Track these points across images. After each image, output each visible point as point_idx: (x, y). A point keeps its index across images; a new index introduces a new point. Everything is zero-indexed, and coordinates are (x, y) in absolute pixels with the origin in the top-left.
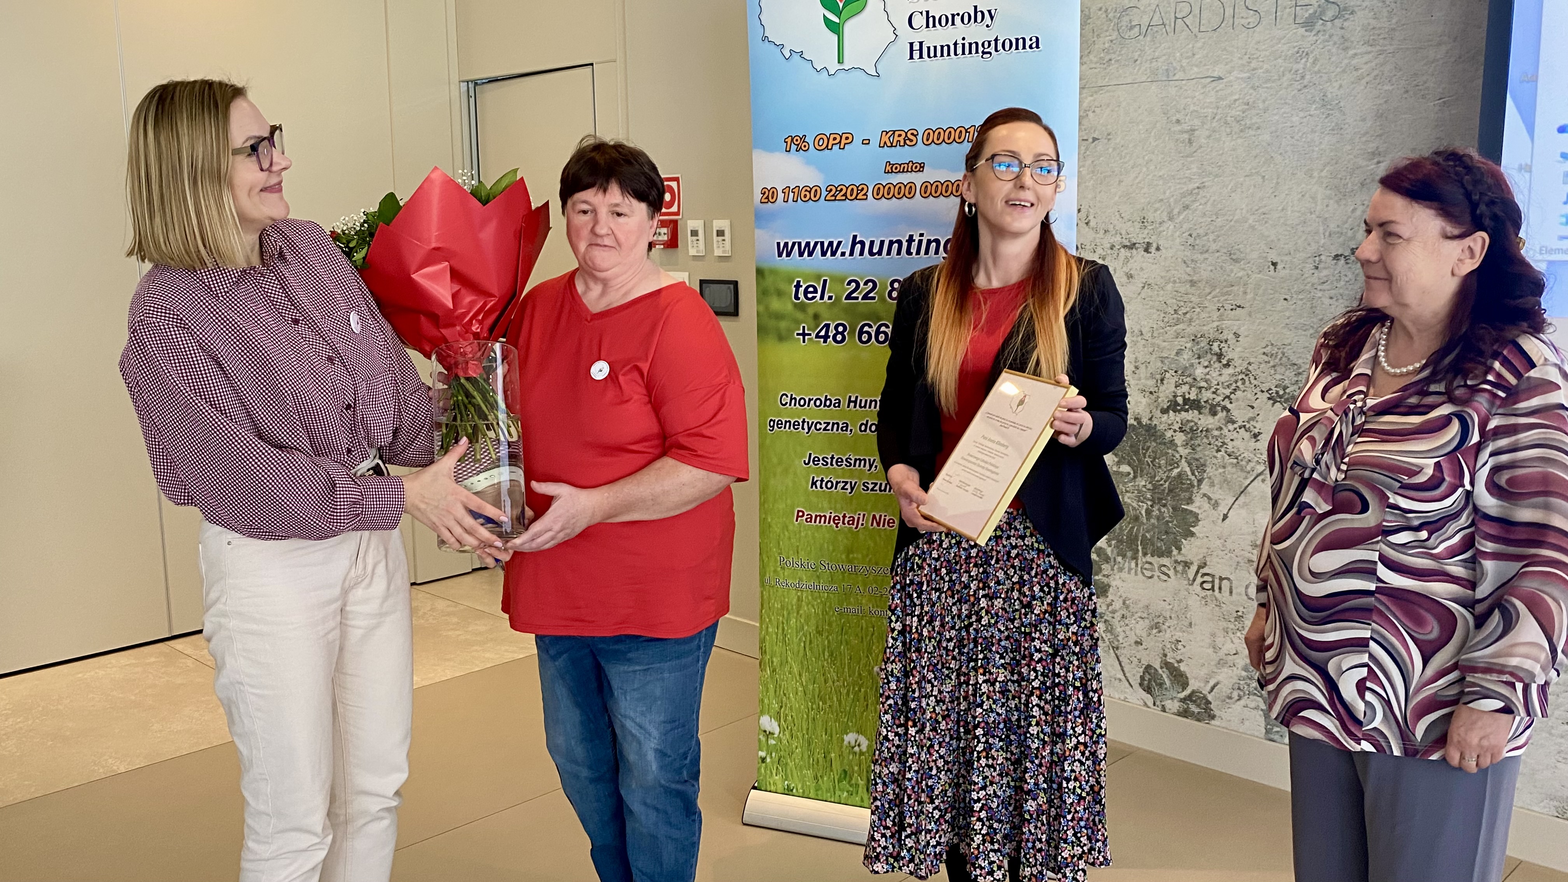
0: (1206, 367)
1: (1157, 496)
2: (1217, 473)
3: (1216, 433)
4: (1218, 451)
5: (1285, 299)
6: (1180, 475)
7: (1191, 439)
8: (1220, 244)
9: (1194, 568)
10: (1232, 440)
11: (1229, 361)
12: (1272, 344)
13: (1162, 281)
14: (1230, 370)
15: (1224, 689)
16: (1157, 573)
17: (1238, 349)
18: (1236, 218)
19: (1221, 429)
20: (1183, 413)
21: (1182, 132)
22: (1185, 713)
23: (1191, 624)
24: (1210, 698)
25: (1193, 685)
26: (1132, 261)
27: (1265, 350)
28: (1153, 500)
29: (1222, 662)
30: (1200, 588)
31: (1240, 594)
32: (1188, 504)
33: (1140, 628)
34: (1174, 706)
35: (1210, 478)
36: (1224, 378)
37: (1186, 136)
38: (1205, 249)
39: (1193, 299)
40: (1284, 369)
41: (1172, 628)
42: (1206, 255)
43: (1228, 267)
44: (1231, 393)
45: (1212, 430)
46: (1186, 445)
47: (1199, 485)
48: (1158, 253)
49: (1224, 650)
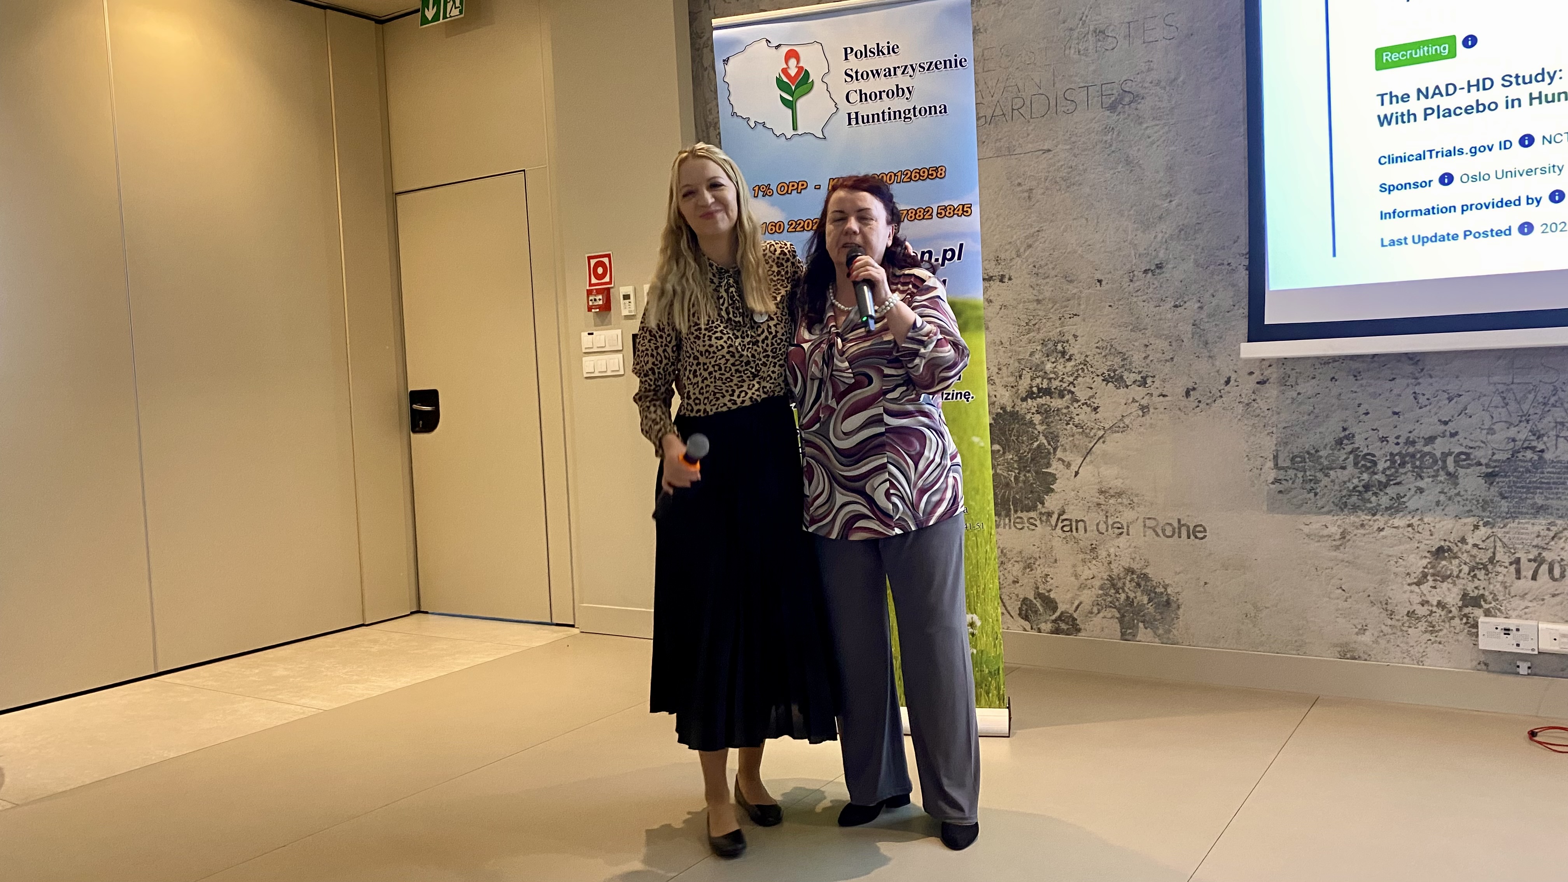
0: (1053, 363)
1: (1022, 465)
2: (1068, 441)
3: (1065, 411)
4: (1068, 424)
5: (1110, 306)
6: (1039, 446)
7: (1046, 418)
8: (1058, 270)
9: (1055, 516)
10: (1077, 415)
11: (1071, 356)
12: (1102, 340)
13: (1015, 302)
14: (1072, 363)
15: (1086, 607)
16: (1027, 525)
17: (1077, 347)
18: (1068, 250)
19: (1068, 407)
20: (1038, 399)
21: (1023, 191)
22: (1057, 631)
23: (1056, 561)
24: (1075, 615)
25: (1062, 607)
26: (990, 290)
27: (1098, 345)
28: (1019, 469)
29: (1083, 586)
30: (1060, 531)
31: (1093, 531)
32: (1047, 468)
33: (1016, 570)
34: (1047, 626)
35: (1062, 446)
36: (1069, 369)
37: (1026, 194)
38: (1046, 275)
39: (1040, 313)
40: (1112, 357)
41: (1041, 566)
42: (1048, 280)
43: (1066, 286)
44: (1074, 380)
45: (1062, 409)
46: (1042, 423)
47: (1055, 452)
48: (1010, 282)
49: (1084, 577)
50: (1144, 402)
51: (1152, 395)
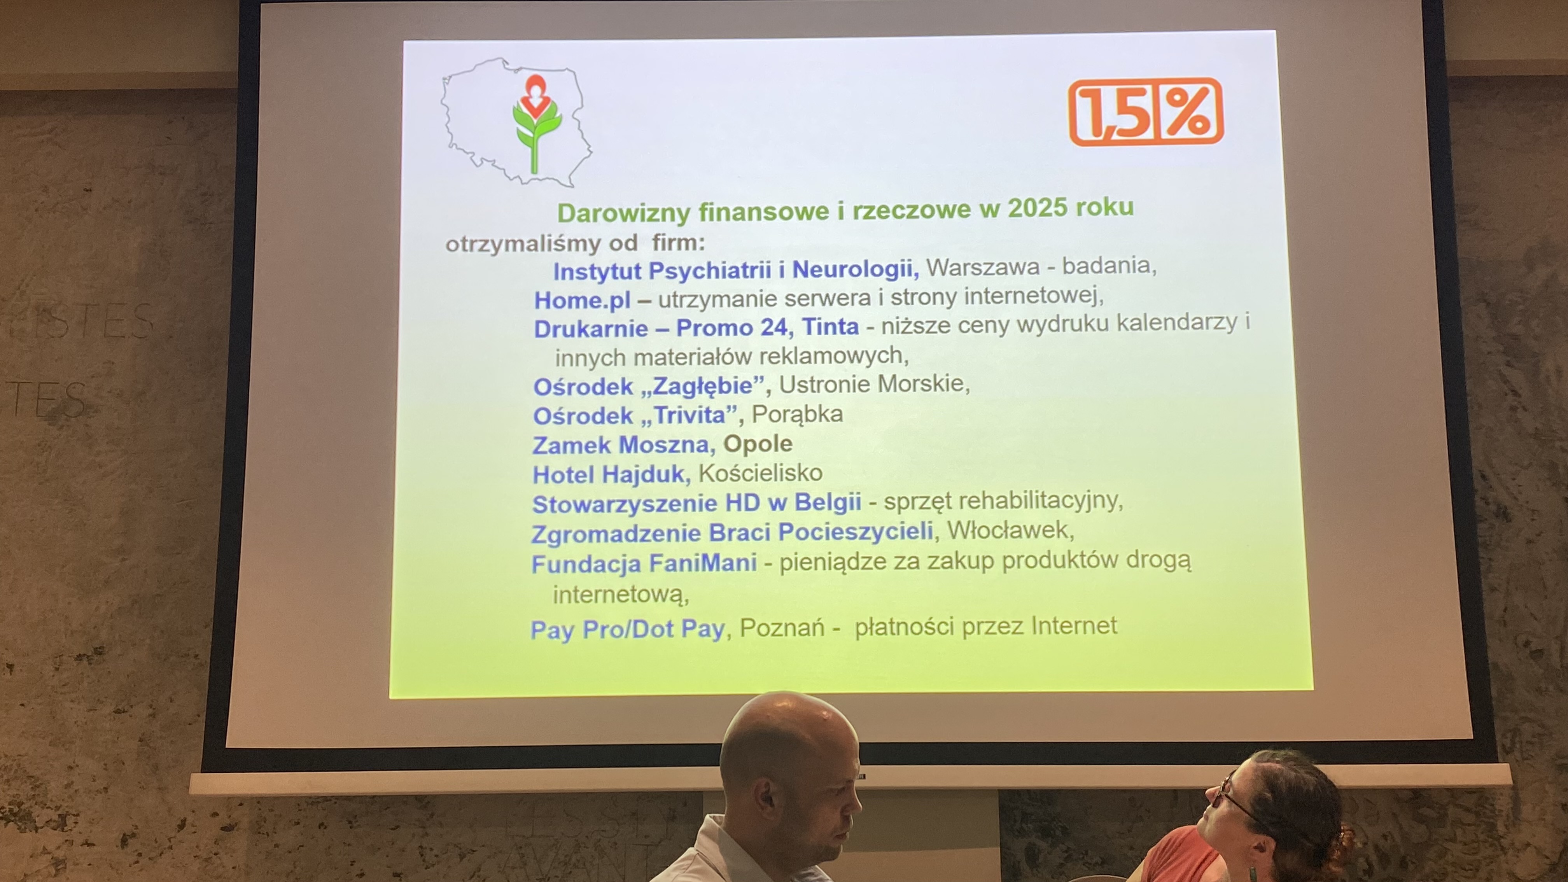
50: (60, 854)
51: (72, 842)
